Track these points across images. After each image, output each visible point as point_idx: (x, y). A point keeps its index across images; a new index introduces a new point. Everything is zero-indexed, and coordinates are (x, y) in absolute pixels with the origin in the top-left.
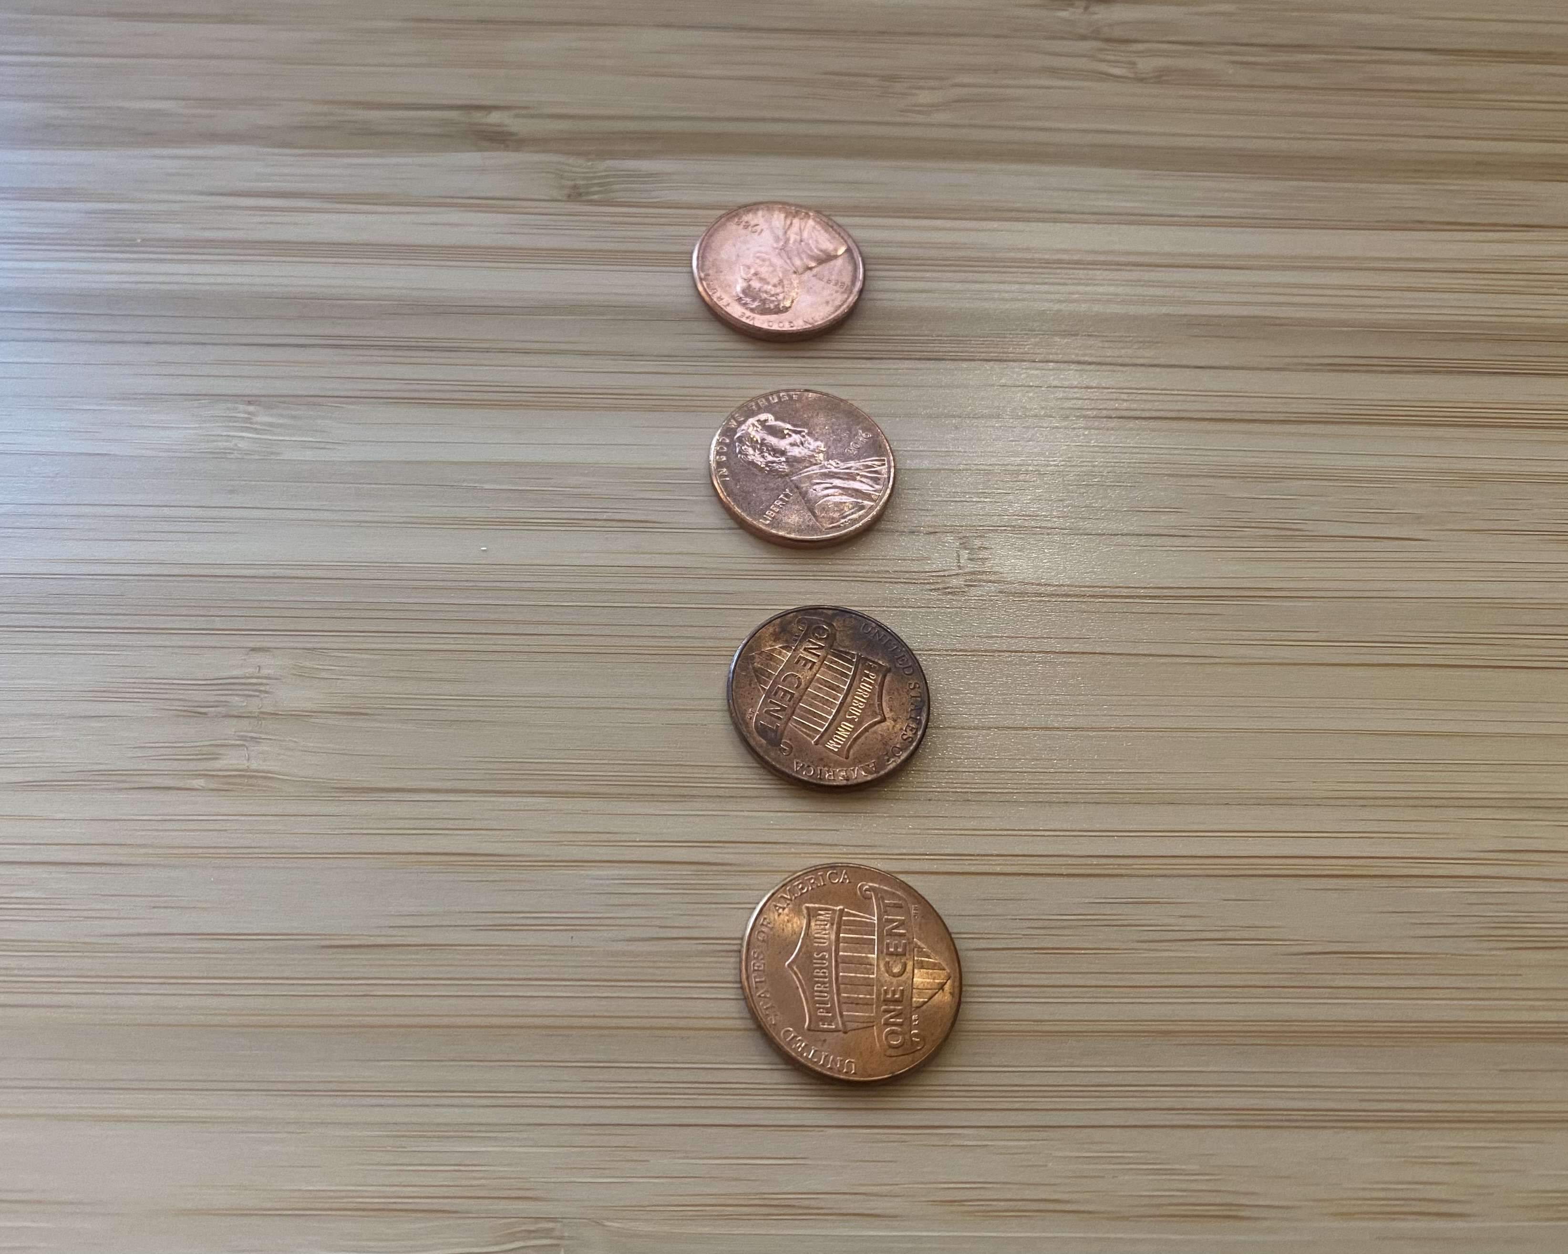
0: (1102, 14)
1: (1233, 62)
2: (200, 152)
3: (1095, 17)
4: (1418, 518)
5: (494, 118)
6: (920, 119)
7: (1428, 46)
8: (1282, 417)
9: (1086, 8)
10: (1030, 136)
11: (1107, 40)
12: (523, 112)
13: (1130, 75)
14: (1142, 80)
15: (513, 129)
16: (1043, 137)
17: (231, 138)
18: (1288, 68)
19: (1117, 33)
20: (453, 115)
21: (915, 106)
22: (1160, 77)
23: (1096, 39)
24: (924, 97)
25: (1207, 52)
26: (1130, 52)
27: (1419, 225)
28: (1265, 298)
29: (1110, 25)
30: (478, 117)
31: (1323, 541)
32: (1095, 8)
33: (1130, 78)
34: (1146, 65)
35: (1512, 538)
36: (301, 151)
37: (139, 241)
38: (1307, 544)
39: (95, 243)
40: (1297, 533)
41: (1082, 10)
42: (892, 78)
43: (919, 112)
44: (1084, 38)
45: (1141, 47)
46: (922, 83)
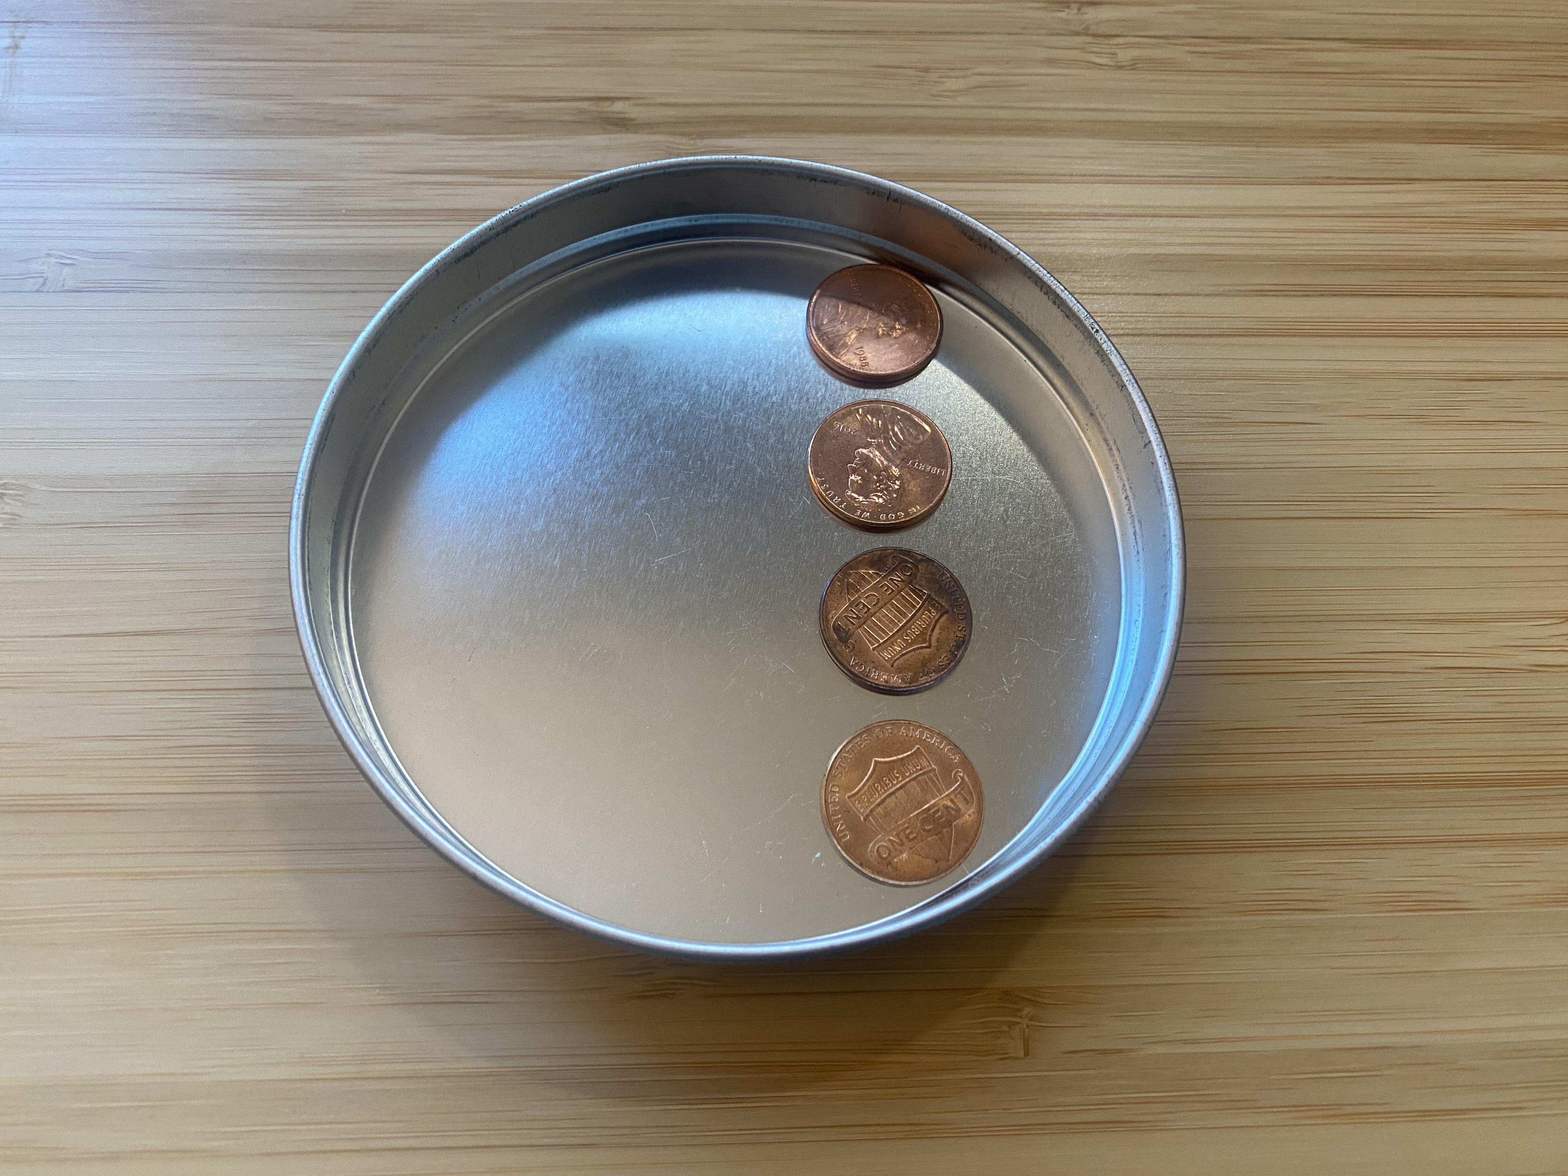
0: (1092, 14)
1: (1193, 52)
2: (388, 138)
3: (1086, 16)
4: (1316, 407)
5: (618, 106)
6: (949, 102)
7: (1340, 36)
8: (1217, 332)
9: (1079, 9)
10: (1033, 114)
11: (1095, 36)
12: (640, 102)
13: (1112, 64)
14: (1121, 67)
15: (632, 116)
16: (1042, 115)
17: (412, 127)
18: (1233, 56)
19: (1102, 30)
20: (585, 105)
21: (944, 91)
22: (1134, 66)
23: (1087, 35)
24: (952, 84)
25: (1169, 44)
26: (1112, 45)
27: (1328, 180)
28: (1209, 240)
29: (1097, 24)
30: (606, 107)
31: (1246, 426)
32: (1086, 9)
33: (1111, 66)
34: (1125, 56)
35: (1385, 421)
36: (465, 137)
37: (344, 211)
38: (1232, 429)
39: (310, 213)
40: (1225, 421)
41: (1075, 11)
42: (927, 70)
43: (948, 97)
44: (1077, 34)
45: (1120, 40)
46: (950, 73)
